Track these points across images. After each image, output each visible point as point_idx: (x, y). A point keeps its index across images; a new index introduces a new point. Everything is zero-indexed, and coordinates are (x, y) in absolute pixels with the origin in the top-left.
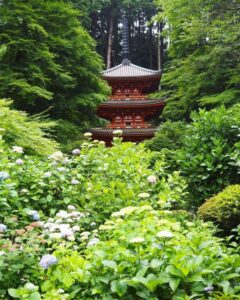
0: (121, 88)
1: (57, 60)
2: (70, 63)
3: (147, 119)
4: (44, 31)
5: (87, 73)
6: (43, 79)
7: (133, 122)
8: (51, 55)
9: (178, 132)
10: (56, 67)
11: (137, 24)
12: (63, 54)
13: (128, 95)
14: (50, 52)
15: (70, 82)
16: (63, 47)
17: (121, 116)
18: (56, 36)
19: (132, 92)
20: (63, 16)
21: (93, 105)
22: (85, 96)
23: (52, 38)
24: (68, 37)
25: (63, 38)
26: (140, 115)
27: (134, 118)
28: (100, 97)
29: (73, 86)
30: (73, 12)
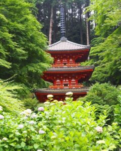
0: (60, 59)
1: (14, 39)
2: (24, 41)
3: (79, 81)
4: (5, 18)
5: (35, 48)
6: (4, 53)
7: (70, 84)
8: (10, 36)
9: (105, 91)
10: (13, 44)
11: (70, 11)
12: (18, 35)
13: (65, 64)
14: (9, 33)
15: (23, 55)
16: (19, 29)
17: (60, 79)
18: (13, 21)
19: (68, 61)
20: (19, 7)
21: (41, 71)
22: (34, 65)
23: (11, 23)
24: (22, 23)
25: (18, 23)
26: (75, 78)
27: (70, 81)
28: (45, 65)
29: (25, 58)
30: (26, 4)
